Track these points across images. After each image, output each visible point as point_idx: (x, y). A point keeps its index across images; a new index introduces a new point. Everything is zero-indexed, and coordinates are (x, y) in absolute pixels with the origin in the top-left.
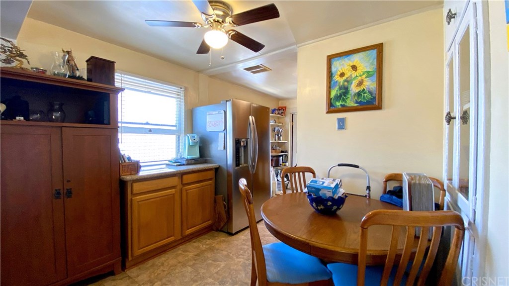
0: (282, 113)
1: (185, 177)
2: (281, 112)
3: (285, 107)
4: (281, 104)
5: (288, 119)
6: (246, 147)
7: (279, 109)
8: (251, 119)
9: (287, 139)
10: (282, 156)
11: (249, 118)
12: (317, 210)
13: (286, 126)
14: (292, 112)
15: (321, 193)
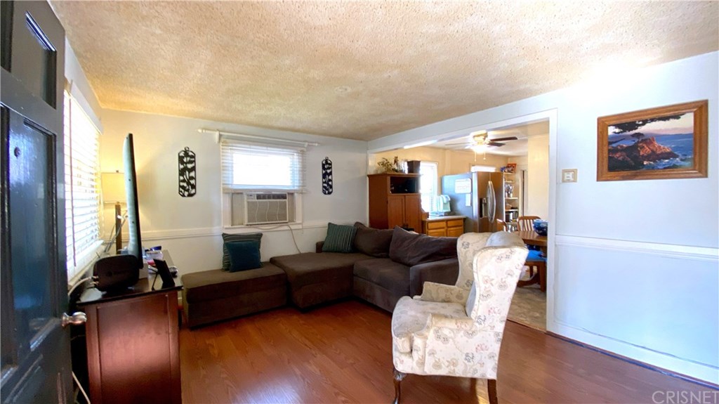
0: (512, 170)
1: (449, 222)
2: (510, 169)
3: (515, 164)
4: (510, 162)
5: (518, 176)
6: (486, 204)
7: (508, 167)
8: (490, 183)
9: (516, 195)
10: (512, 212)
11: (488, 183)
12: (539, 234)
13: (517, 183)
14: (523, 169)
15: (541, 225)
